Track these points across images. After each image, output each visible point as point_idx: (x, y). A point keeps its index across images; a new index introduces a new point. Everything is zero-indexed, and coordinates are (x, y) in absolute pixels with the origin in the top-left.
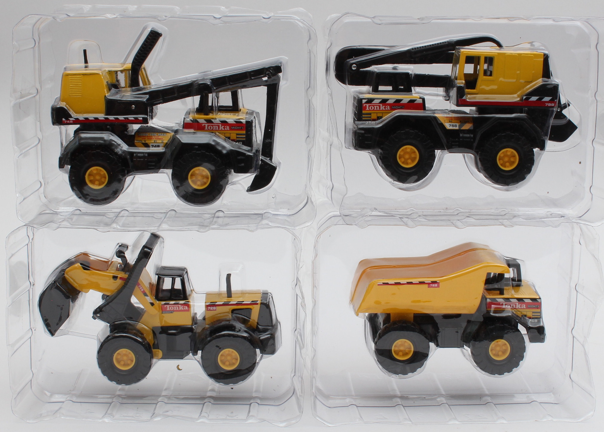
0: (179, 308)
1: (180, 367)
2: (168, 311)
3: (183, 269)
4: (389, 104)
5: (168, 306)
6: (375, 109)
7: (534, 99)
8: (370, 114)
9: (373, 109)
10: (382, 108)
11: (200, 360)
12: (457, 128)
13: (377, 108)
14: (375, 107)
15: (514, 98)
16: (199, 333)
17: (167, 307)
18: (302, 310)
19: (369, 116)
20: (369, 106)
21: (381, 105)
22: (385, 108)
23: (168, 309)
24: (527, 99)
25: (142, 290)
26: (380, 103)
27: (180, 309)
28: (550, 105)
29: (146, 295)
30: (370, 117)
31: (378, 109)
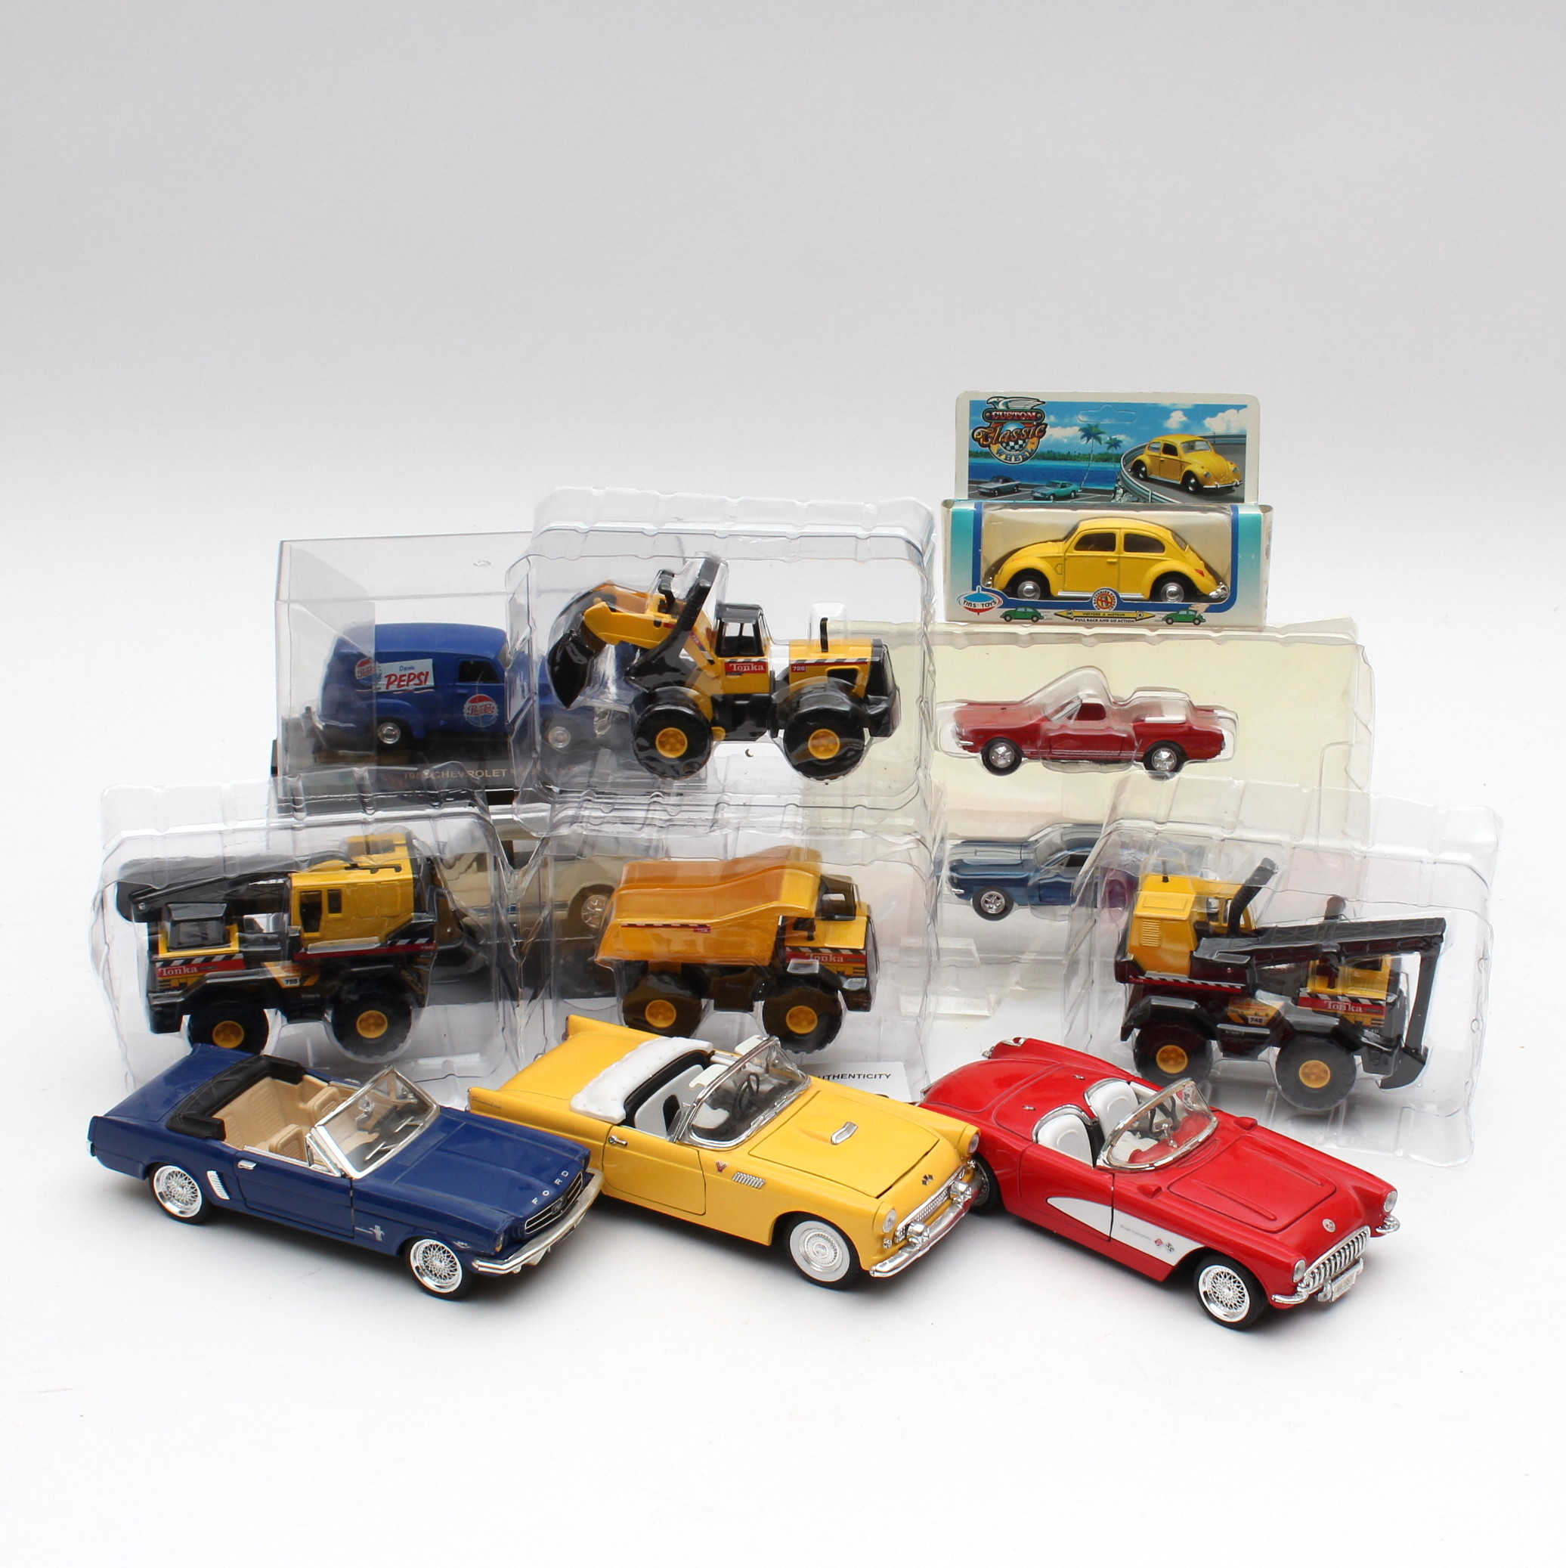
0: (750, 668)
1: (749, 752)
2: (735, 672)
3: (756, 608)
4: (195, 965)
5: (735, 665)
6: (176, 973)
7: (403, 942)
8: (169, 981)
9: (173, 973)
10: (186, 970)
11: (782, 743)
12: (298, 984)
13: (178, 972)
14: (176, 971)
15: (372, 943)
16: (779, 704)
17: (733, 666)
18: (929, 680)
19: (168, 983)
20: (167, 970)
21: (184, 967)
22: (190, 970)
23: (735, 669)
24: (393, 944)
25: (697, 642)
26: (183, 964)
27: (752, 669)
28: (427, 947)
29: (702, 648)
30: (170, 985)
31: (180, 973)
